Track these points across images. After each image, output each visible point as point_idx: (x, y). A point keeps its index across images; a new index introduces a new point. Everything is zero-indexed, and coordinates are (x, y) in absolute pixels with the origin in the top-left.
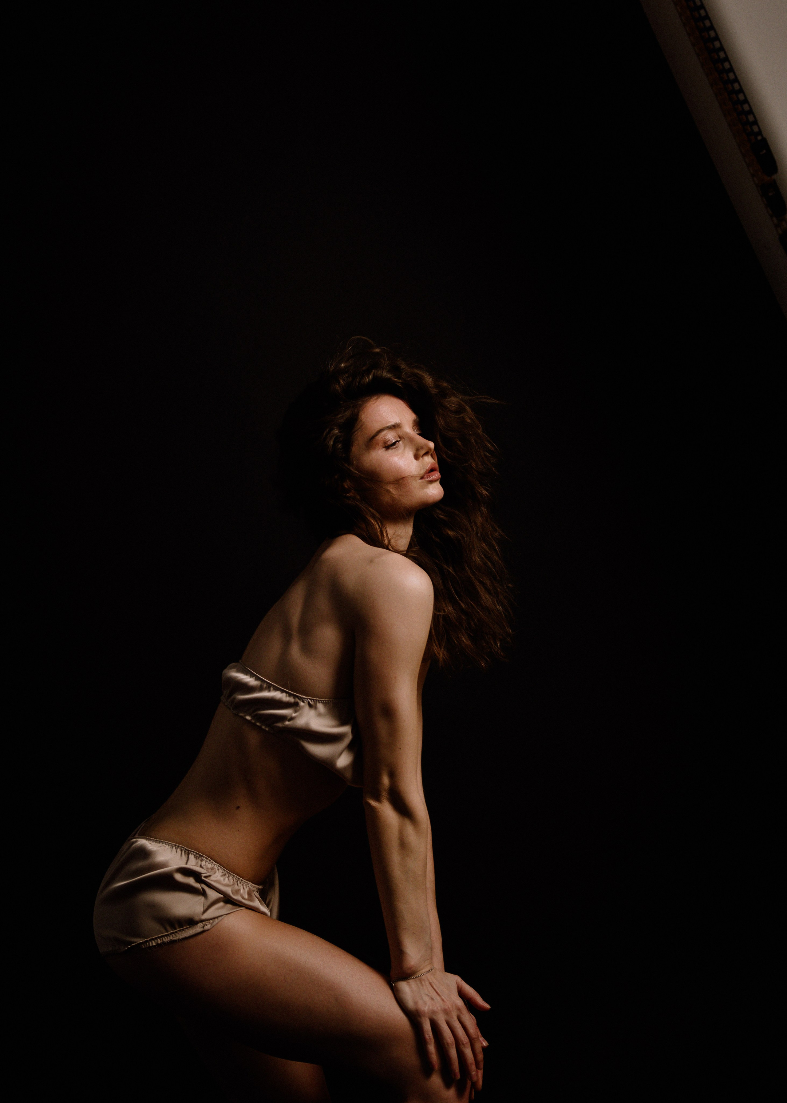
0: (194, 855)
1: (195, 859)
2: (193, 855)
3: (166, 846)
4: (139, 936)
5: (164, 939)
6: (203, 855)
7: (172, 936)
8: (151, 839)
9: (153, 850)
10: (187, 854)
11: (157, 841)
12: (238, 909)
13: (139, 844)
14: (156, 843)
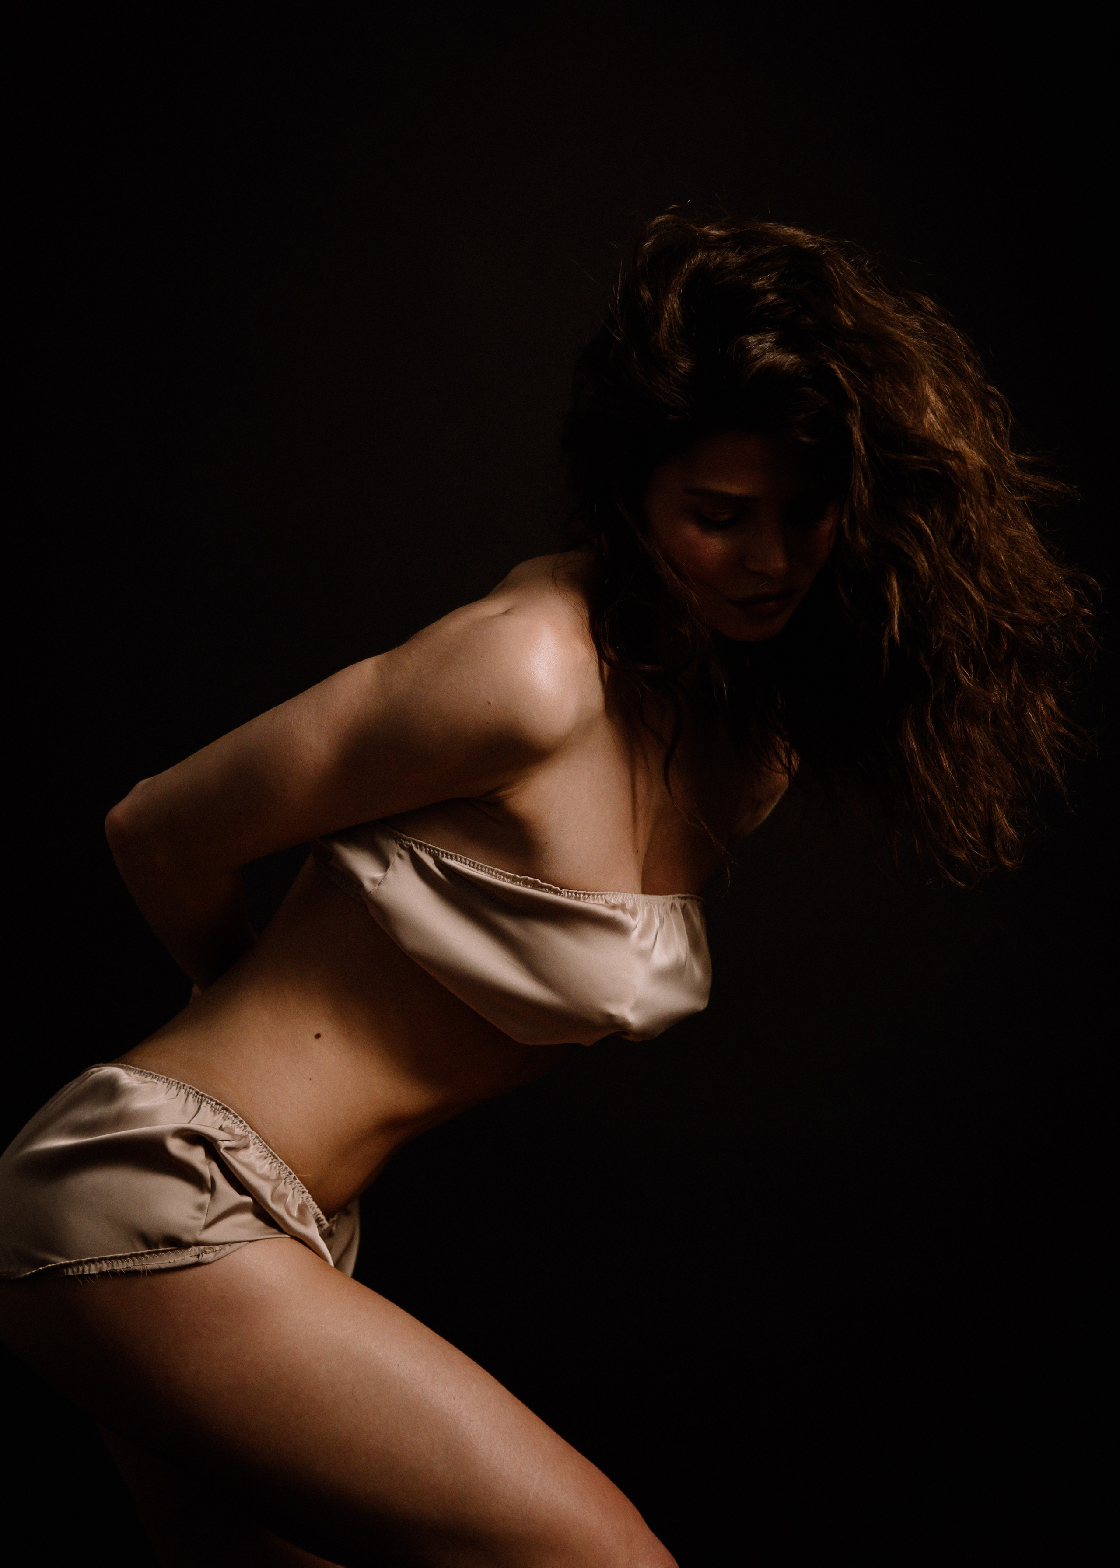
0: (212, 1106)
1: (212, 1113)
2: (210, 1105)
3: (158, 1082)
4: (60, 1254)
5: (115, 1264)
6: (230, 1109)
7: (134, 1261)
8: (131, 1069)
9: (131, 1085)
10: (198, 1101)
11: (143, 1073)
12: (276, 1236)
13: (105, 1073)
14: (140, 1075)
